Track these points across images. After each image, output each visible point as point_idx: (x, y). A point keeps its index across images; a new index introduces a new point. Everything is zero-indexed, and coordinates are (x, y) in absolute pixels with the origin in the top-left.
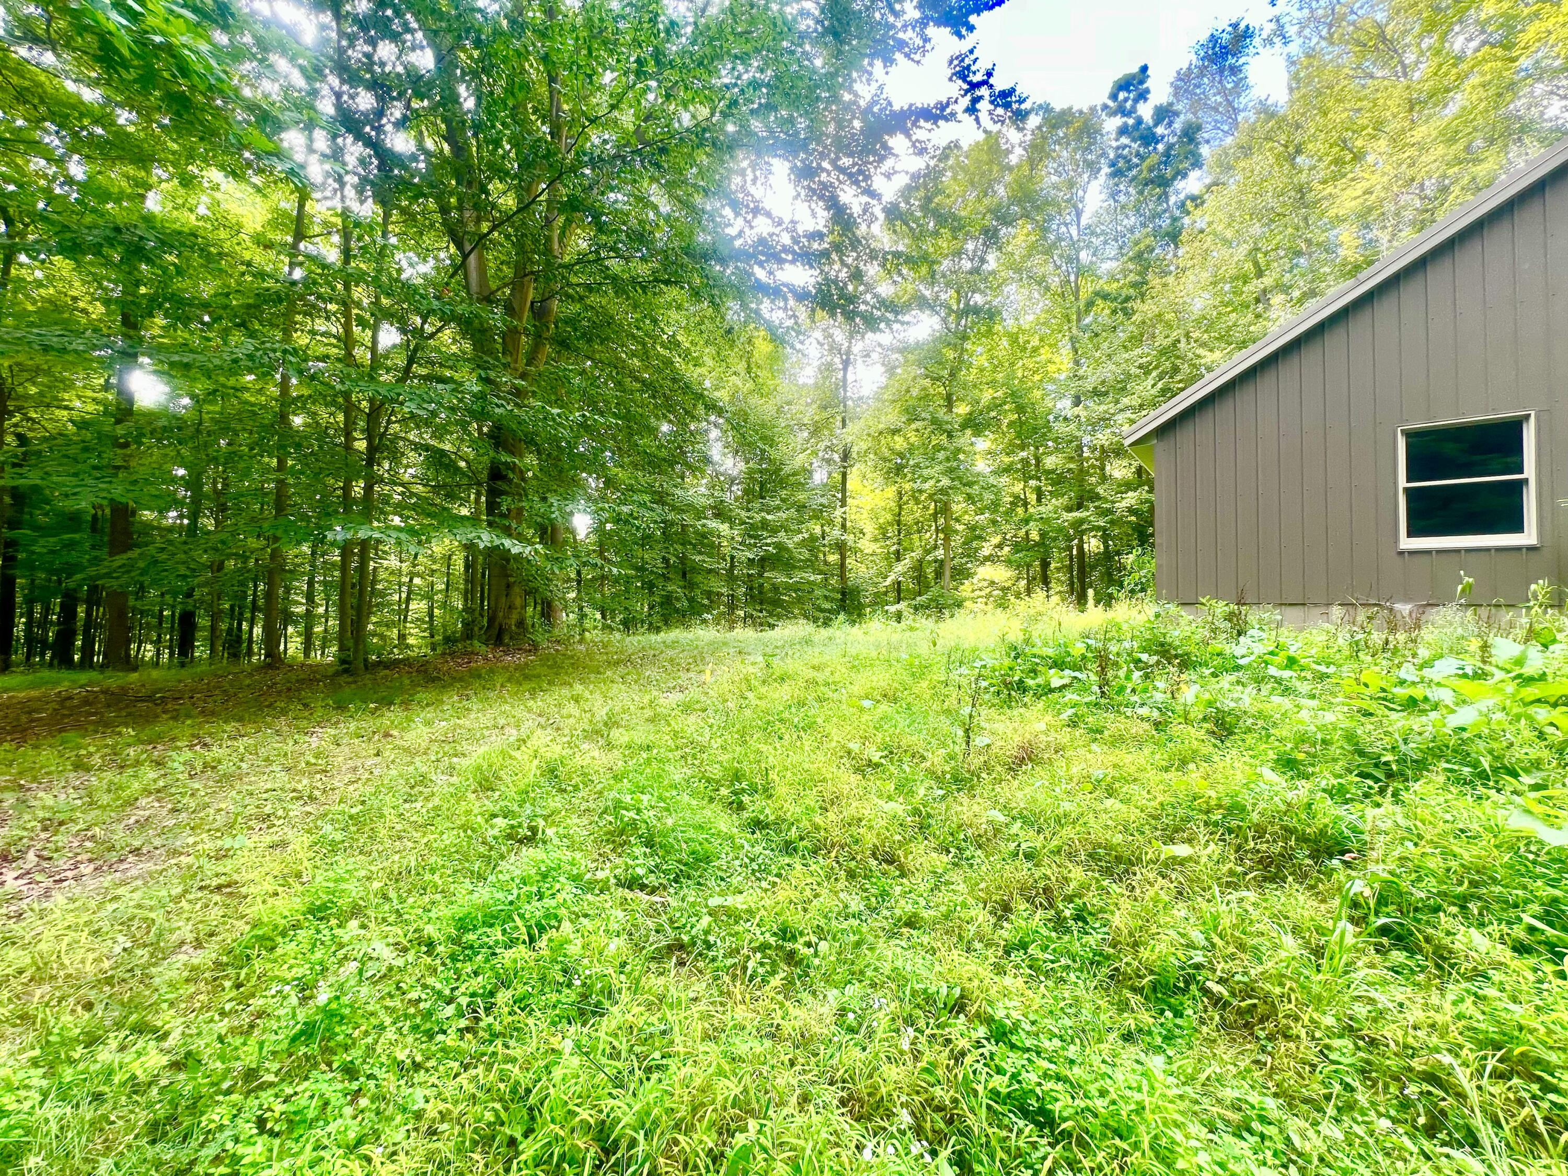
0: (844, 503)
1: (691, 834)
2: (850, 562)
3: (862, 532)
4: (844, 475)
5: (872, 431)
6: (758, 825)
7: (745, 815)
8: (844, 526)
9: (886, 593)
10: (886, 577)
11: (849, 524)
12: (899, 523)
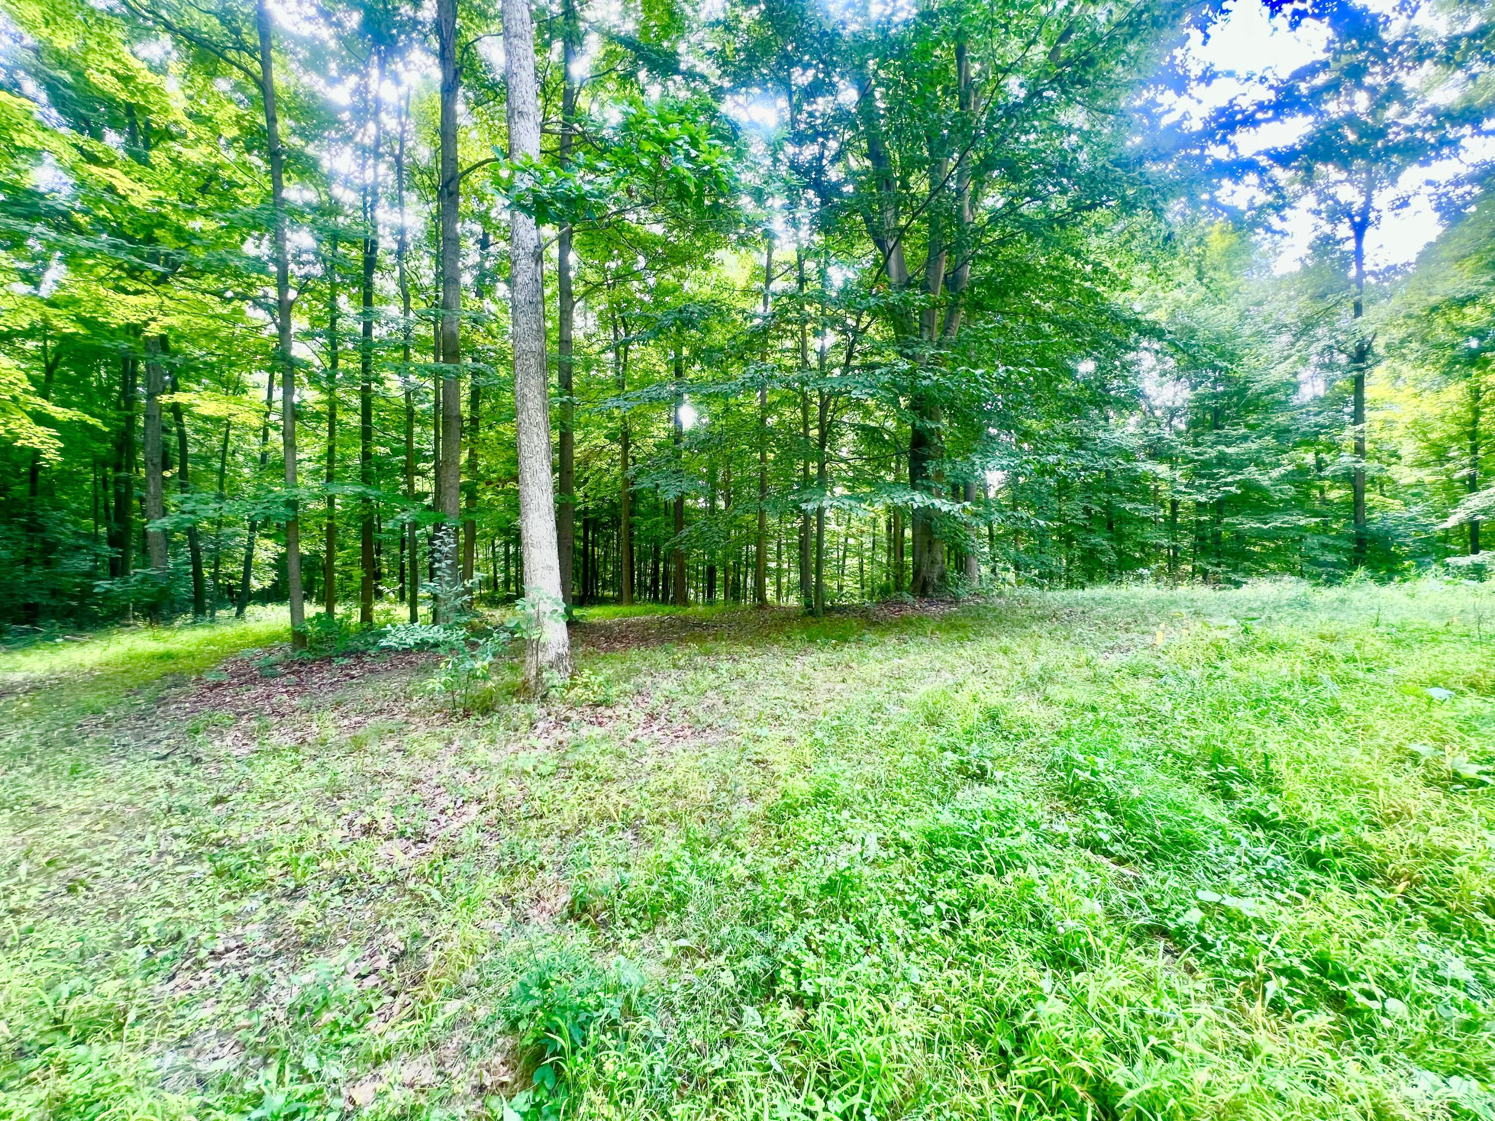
0: (1358, 417)
1: (1164, 810)
2: (1372, 497)
3: (1394, 454)
4: (1359, 383)
5: (1416, 310)
6: (1255, 820)
8: (1359, 450)
9: (1446, 539)
10: (1445, 516)
11: (1368, 446)
12: (1473, 435)
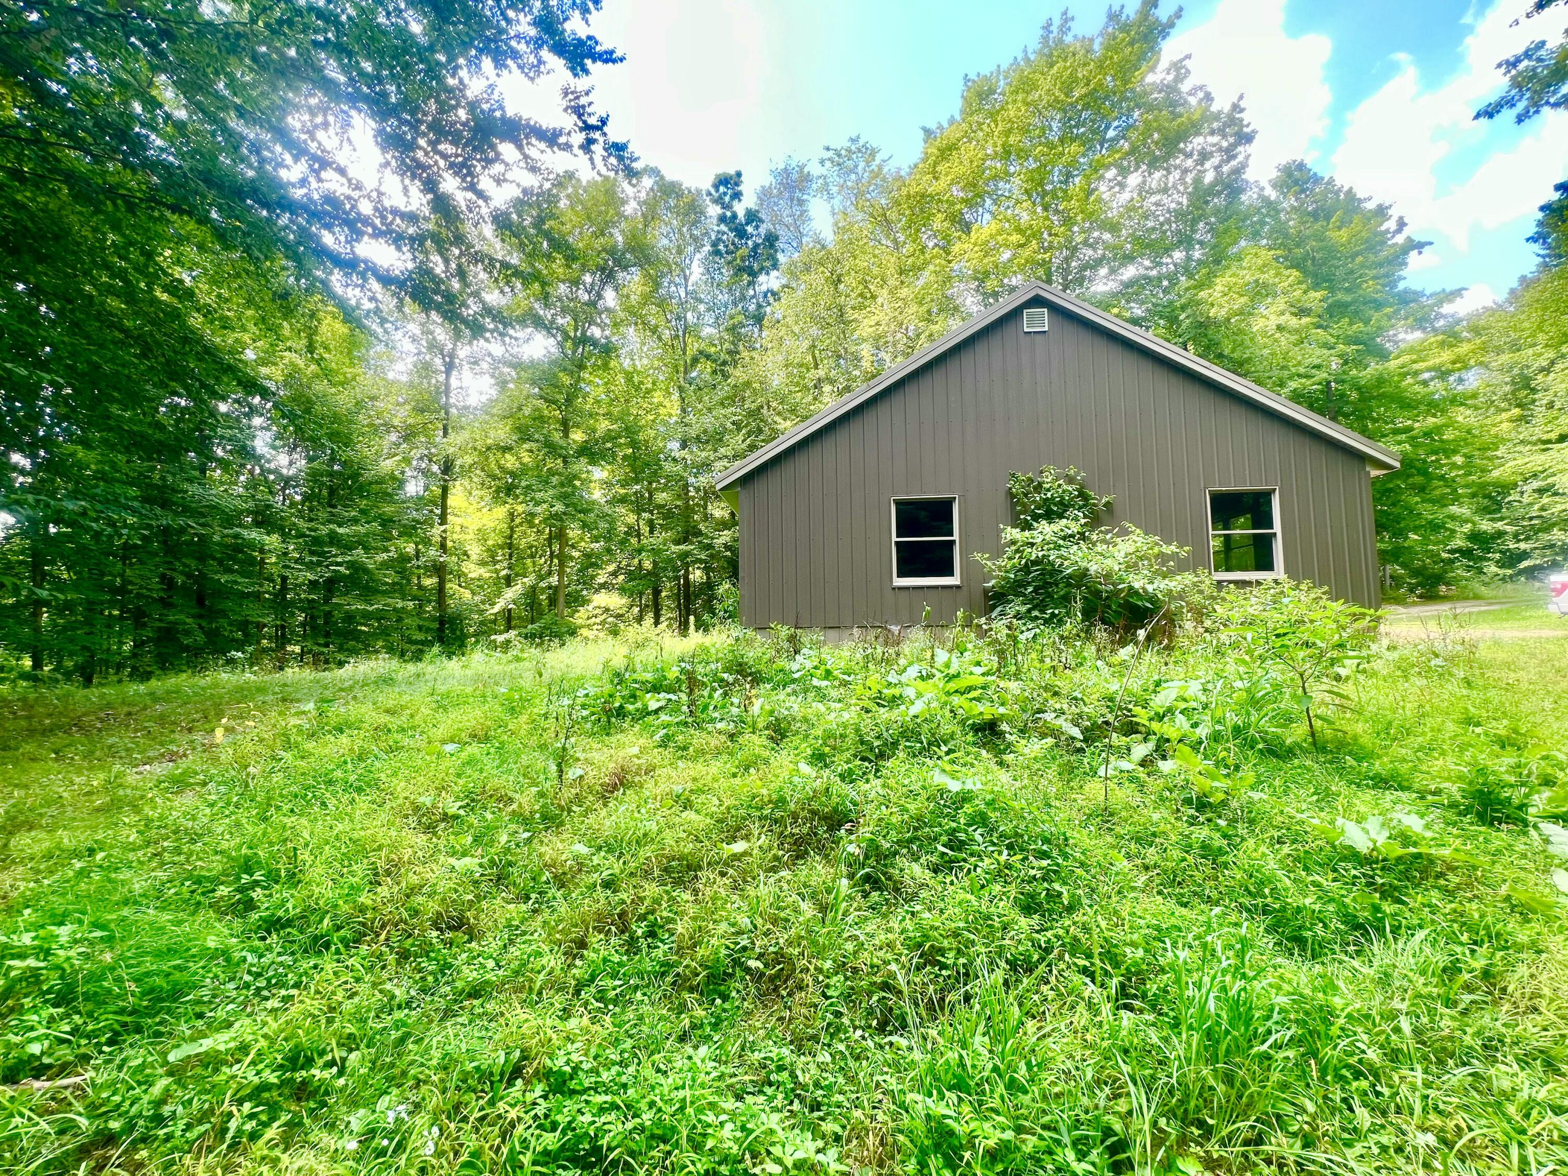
0: (443, 520)
1: (149, 964)
2: (451, 587)
3: (465, 553)
4: (445, 490)
5: (479, 446)
6: (273, 925)
7: (254, 916)
8: (443, 546)
9: (494, 622)
10: (494, 604)
11: (449, 544)
12: (510, 546)
